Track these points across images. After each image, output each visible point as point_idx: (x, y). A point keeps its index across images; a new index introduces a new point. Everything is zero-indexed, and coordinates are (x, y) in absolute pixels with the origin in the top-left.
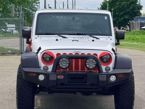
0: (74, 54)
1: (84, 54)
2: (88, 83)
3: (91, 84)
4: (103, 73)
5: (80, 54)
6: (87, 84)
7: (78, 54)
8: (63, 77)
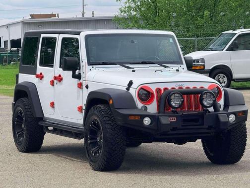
0: (177, 88)
1: (189, 88)
2: (206, 126)
3: (209, 126)
4: (220, 112)
5: (184, 88)
6: (204, 127)
7: (182, 88)
8: (175, 118)
